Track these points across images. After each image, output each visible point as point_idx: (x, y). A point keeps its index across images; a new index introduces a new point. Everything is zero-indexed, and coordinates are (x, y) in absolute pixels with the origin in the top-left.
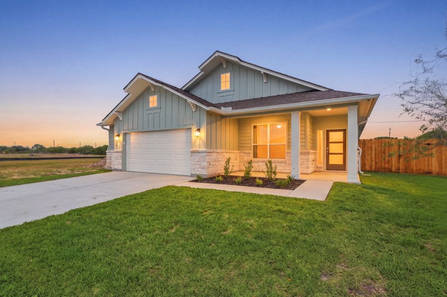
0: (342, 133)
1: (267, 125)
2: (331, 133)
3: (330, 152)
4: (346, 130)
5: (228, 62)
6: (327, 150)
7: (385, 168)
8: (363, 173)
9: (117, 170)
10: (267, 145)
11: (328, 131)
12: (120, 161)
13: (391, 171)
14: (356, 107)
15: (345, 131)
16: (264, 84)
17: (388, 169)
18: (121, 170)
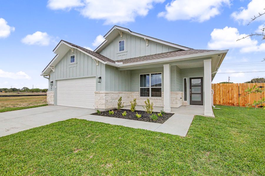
0: (200, 80)
1: (149, 74)
2: (192, 80)
3: (192, 93)
4: (202, 77)
5: (123, 33)
6: (190, 91)
7: (229, 103)
8: (215, 107)
9: (51, 105)
10: (149, 88)
11: (191, 79)
12: (53, 99)
13: (234, 105)
14: (210, 60)
15: (202, 79)
16: (147, 47)
17: (231, 103)
18: (53, 105)
